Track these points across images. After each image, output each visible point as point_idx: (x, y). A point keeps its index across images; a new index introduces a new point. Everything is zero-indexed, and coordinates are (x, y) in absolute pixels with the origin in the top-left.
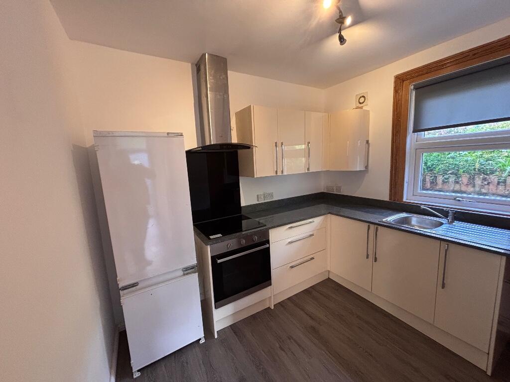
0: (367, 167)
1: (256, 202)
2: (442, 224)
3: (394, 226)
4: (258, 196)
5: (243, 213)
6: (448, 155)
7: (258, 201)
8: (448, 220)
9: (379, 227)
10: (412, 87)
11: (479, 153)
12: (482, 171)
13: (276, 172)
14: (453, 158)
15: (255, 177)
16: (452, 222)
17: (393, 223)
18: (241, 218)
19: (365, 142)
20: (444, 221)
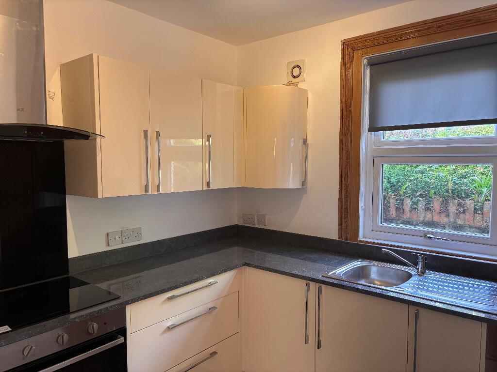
0: (304, 183)
1: (102, 248)
2: (410, 276)
3: (345, 284)
4: (108, 235)
5: (73, 272)
6: (416, 167)
7: (108, 245)
8: (418, 269)
9: (323, 286)
10: (366, 61)
11: (451, 167)
12: (456, 193)
13: (146, 187)
14: (422, 173)
15: (100, 196)
16: (423, 272)
17: (344, 278)
18: (68, 283)
19: (302, 141)
20: (412, 271)
